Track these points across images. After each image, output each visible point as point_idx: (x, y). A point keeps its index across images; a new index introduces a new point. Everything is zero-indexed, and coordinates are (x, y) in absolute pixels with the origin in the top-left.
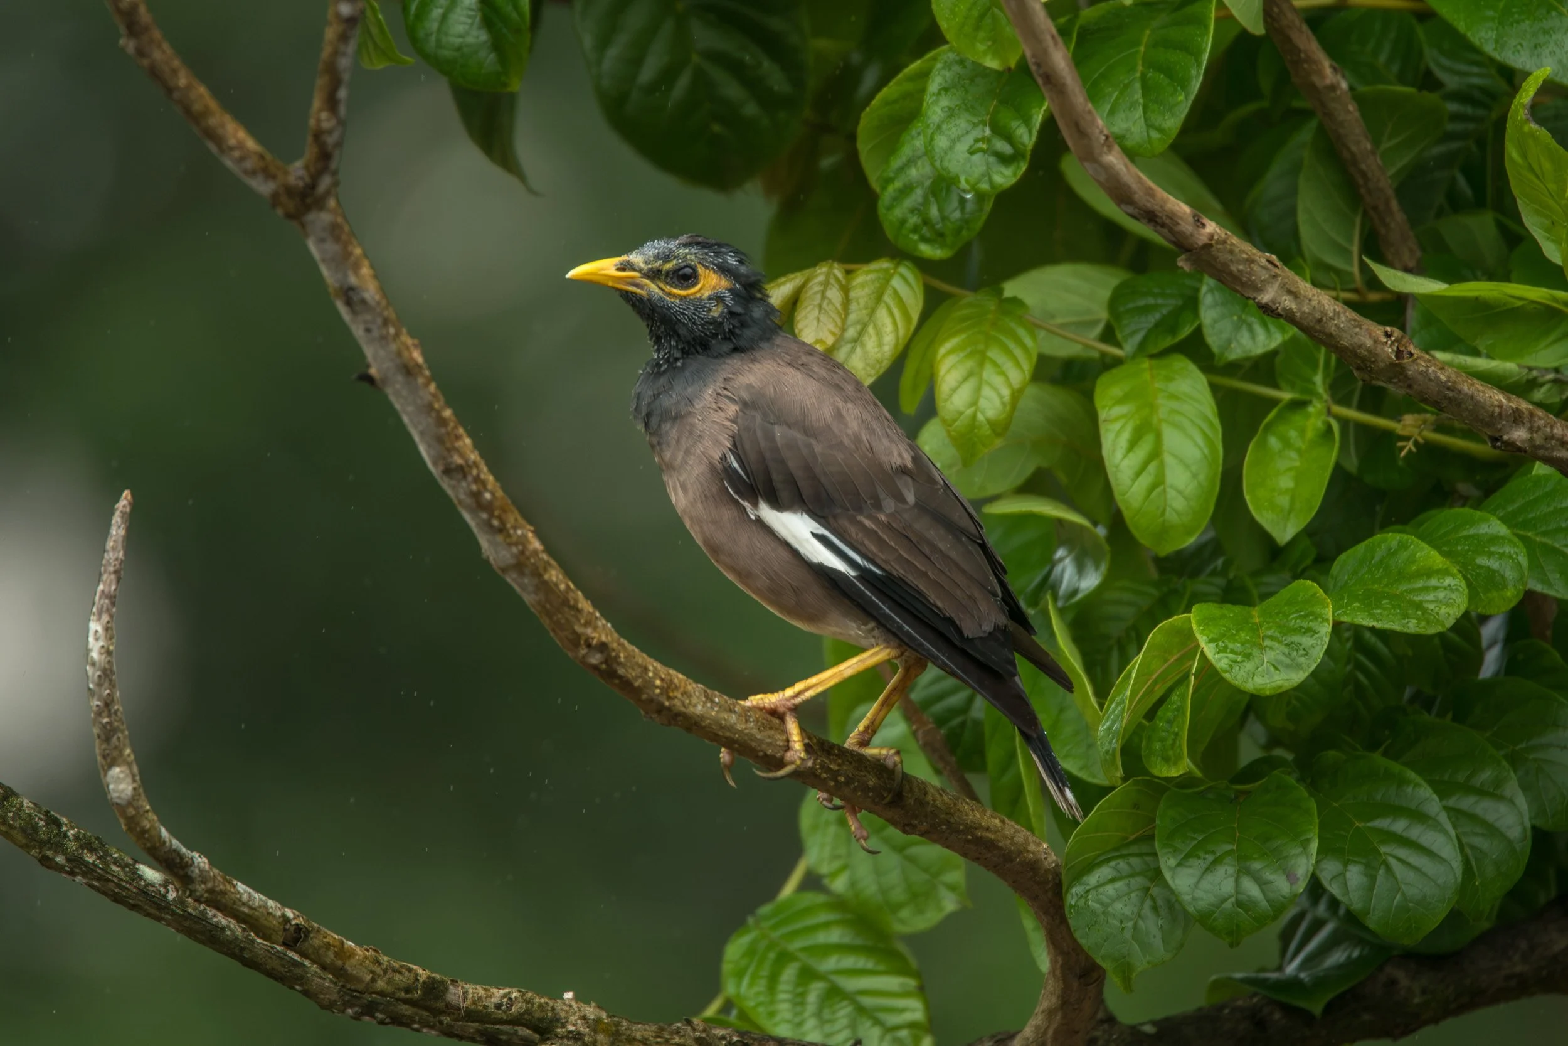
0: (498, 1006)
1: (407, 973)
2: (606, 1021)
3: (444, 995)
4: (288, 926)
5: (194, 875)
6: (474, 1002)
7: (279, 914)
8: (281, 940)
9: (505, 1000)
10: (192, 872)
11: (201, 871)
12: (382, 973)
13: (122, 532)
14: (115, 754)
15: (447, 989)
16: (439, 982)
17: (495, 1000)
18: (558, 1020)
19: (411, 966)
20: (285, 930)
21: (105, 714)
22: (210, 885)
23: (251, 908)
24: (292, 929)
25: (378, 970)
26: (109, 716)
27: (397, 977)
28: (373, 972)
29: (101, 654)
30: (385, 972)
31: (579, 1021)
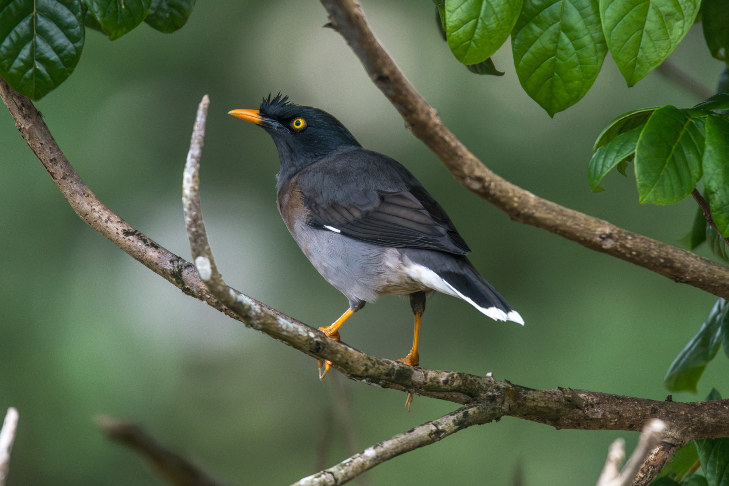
0: (446, 382)
1: (387, 364)
2: (511, 389)
3: (410, 376)
4: (312, 342)
5: (251, 316)
6: (431, 381)
7: (306, 335)
8: (308, 349)
9: (450, 378)
10: (251, 314)
11: (257, 313)
12: (372, 365)
13: (203, 120)
14: (200, 249)
15: (412, 373)
16: (407, 370)
17: (444, 379)
18: (482, 389)
19: (390, 361)
20: (310, 344)
21: (193, 226)
22: (262, 321)
23: (288, 332)
24: (315, 343)
25: (369, 363)
26: (196, 227)
27: (381, 367)
28: (366, 365)
29: (191, 191)
30: (374, 364)
31: (494, 390)
